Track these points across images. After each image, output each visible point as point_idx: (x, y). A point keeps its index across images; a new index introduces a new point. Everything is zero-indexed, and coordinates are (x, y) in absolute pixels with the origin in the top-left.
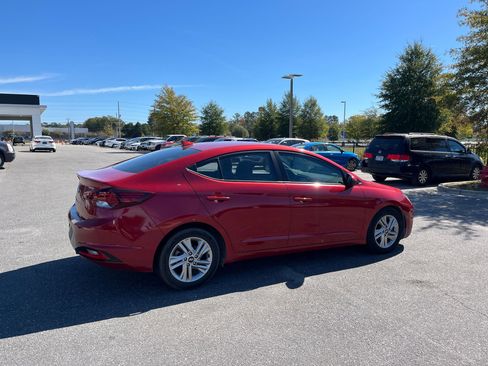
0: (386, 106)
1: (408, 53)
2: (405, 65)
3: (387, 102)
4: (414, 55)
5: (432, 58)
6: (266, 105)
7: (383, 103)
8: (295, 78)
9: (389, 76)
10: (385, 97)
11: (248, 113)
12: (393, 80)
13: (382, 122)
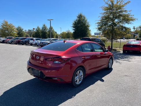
0: (74, 30)
1: (79, 16)
2: (78, 19)
3: (74, 29)
4: (80, 16)
5: (84, 18)
6: (37, 28)
7: (73, 29)
8: (51, 20)
9: (75, 21)
10: (74, 27)
11: (29, 30)
12: (75, 23)
13: (73, 34)
